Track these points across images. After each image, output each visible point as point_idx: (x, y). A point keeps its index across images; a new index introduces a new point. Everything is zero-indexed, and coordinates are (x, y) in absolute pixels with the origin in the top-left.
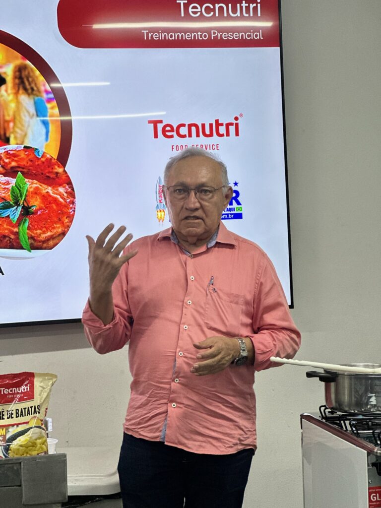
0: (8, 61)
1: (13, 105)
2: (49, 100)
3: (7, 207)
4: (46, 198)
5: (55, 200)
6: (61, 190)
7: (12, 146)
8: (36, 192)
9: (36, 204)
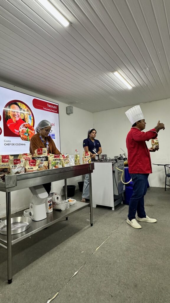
0: (26, 108)
1: (26, 116)
2: (31, 116)
3: (26, 133)
4: (31, 132)
5: (32, 133)
6: (33, 131)
7: (26, 123)
8: (30, 131)
9: (30, 133)
